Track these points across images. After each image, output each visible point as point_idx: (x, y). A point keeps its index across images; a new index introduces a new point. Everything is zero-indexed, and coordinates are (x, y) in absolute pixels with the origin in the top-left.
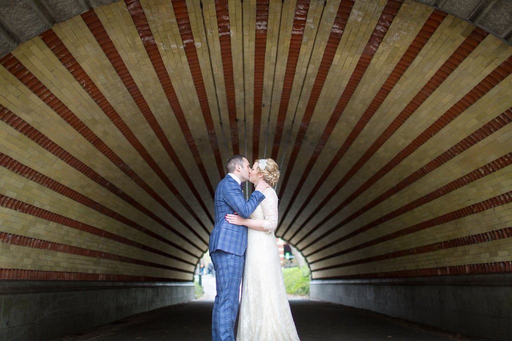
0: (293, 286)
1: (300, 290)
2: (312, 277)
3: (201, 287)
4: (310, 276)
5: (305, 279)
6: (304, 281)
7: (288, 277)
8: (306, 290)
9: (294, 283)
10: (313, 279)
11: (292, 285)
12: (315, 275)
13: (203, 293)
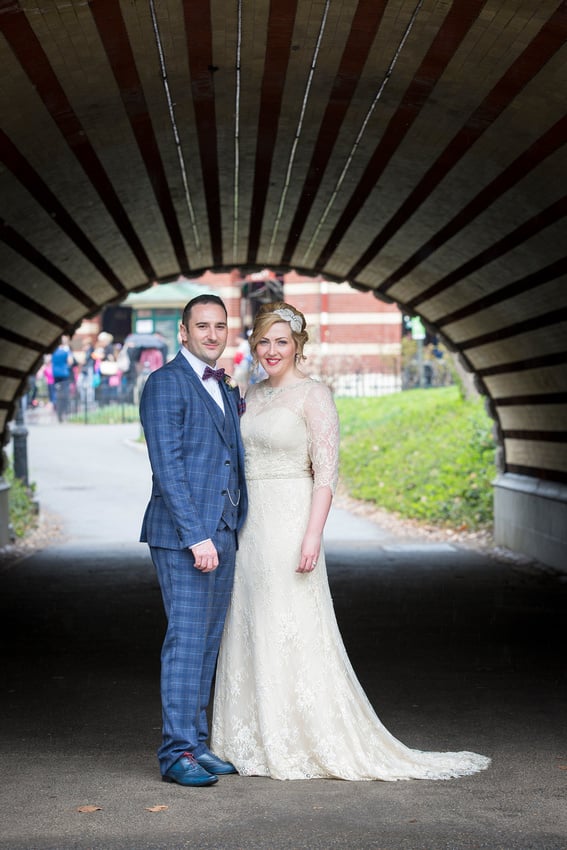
0: (430, 487)
1: (458, 503)
2: (503, 455)
3: (25, 483)
4: (497, 450)
5: (481, 460)
6: (478, 465)
7: (413, 440)
8: (482, 507)
9: (435, 472)
10: (507, 468)
11: (427, 481)
12: (515, 451)
13: (36, 512)
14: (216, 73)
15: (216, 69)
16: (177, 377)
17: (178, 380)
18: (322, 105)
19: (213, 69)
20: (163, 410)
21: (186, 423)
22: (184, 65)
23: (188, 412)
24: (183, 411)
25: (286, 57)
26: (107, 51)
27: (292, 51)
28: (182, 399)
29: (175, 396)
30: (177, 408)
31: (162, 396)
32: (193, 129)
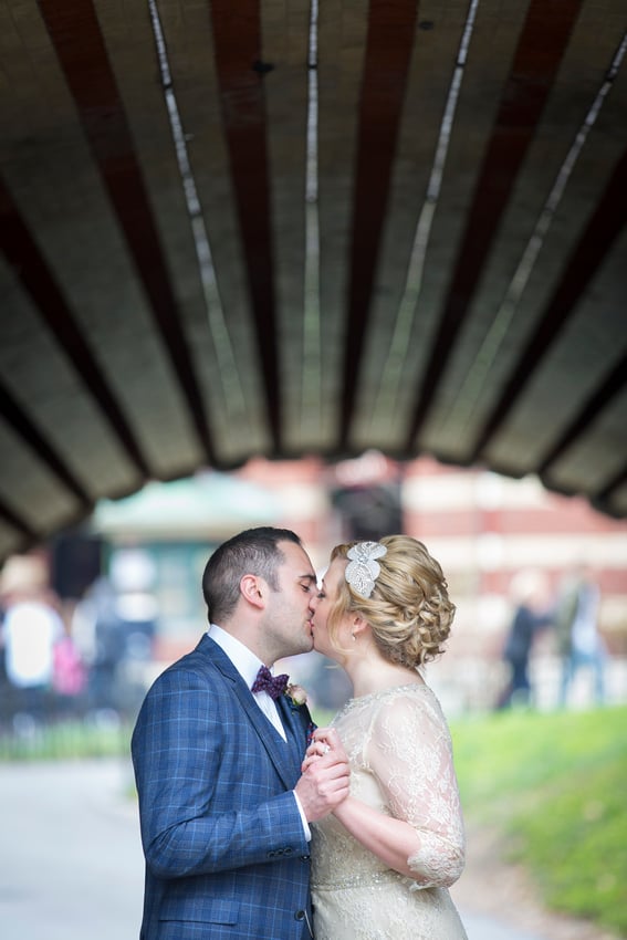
14: (270, 78)
15: (269, 68)
16: (210, 681)
17: (213, 689)
18: (480, 136)
19: (262, 69)
20: (179, 749)
21: (223, 775)
22: (204, 60)
23: (229, 753)
24: (219, 751)
25: (407, 44)
26: (53, 34)
27: (420, 33)
28: (219, 727)
29: (207, 722)
30: (207, 746)
31: (180, 719)
32: (224, 185)
